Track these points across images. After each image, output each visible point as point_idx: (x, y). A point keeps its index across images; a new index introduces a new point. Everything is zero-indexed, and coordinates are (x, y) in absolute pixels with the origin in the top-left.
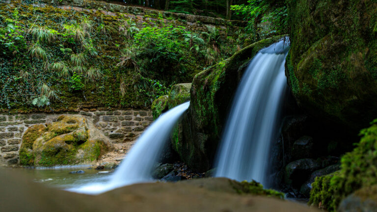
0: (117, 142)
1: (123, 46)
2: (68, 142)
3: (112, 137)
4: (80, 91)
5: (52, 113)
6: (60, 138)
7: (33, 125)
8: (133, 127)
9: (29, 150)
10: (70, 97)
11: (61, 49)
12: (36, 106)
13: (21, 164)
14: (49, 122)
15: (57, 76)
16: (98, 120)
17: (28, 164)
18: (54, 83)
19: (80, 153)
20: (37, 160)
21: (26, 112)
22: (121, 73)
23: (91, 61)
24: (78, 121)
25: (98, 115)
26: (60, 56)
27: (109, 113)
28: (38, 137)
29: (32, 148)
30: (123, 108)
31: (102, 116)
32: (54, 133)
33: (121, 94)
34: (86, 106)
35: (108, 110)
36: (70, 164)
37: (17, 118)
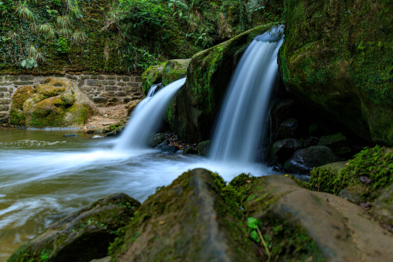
0: (101, 106)
1: (107, 9)
2: (57, 105)
3: (96, 101)
4: (66, 54)
5: (39, 75)
6: (49, 101)
7: (21, 86)
8: (116, 92)
9: (19, 110)
10: (56, 59)
11: (48, 11)
12: (25, 68)
13: (12, 124)
14: (36, 83)
15: (43, 38)
16: (83, 84)
17: (18, 124)
18: (41, 45)
19: (68, 116)
20: (28, 121)
21: (15, 73)
22: (105, 37)
23: (76, 24)
24: (64, 84)
25: (83, 79)
26: (47, 18)
27: (94, 77)
28: (28, 98)
29: (22, 109)
30: (107, 72)
31: (86, 80)
32: (42, 95)
33: (105, 59)
34: (72, 69)
35: (92, 74)
36: (59, 127)
37: (6, 78)
